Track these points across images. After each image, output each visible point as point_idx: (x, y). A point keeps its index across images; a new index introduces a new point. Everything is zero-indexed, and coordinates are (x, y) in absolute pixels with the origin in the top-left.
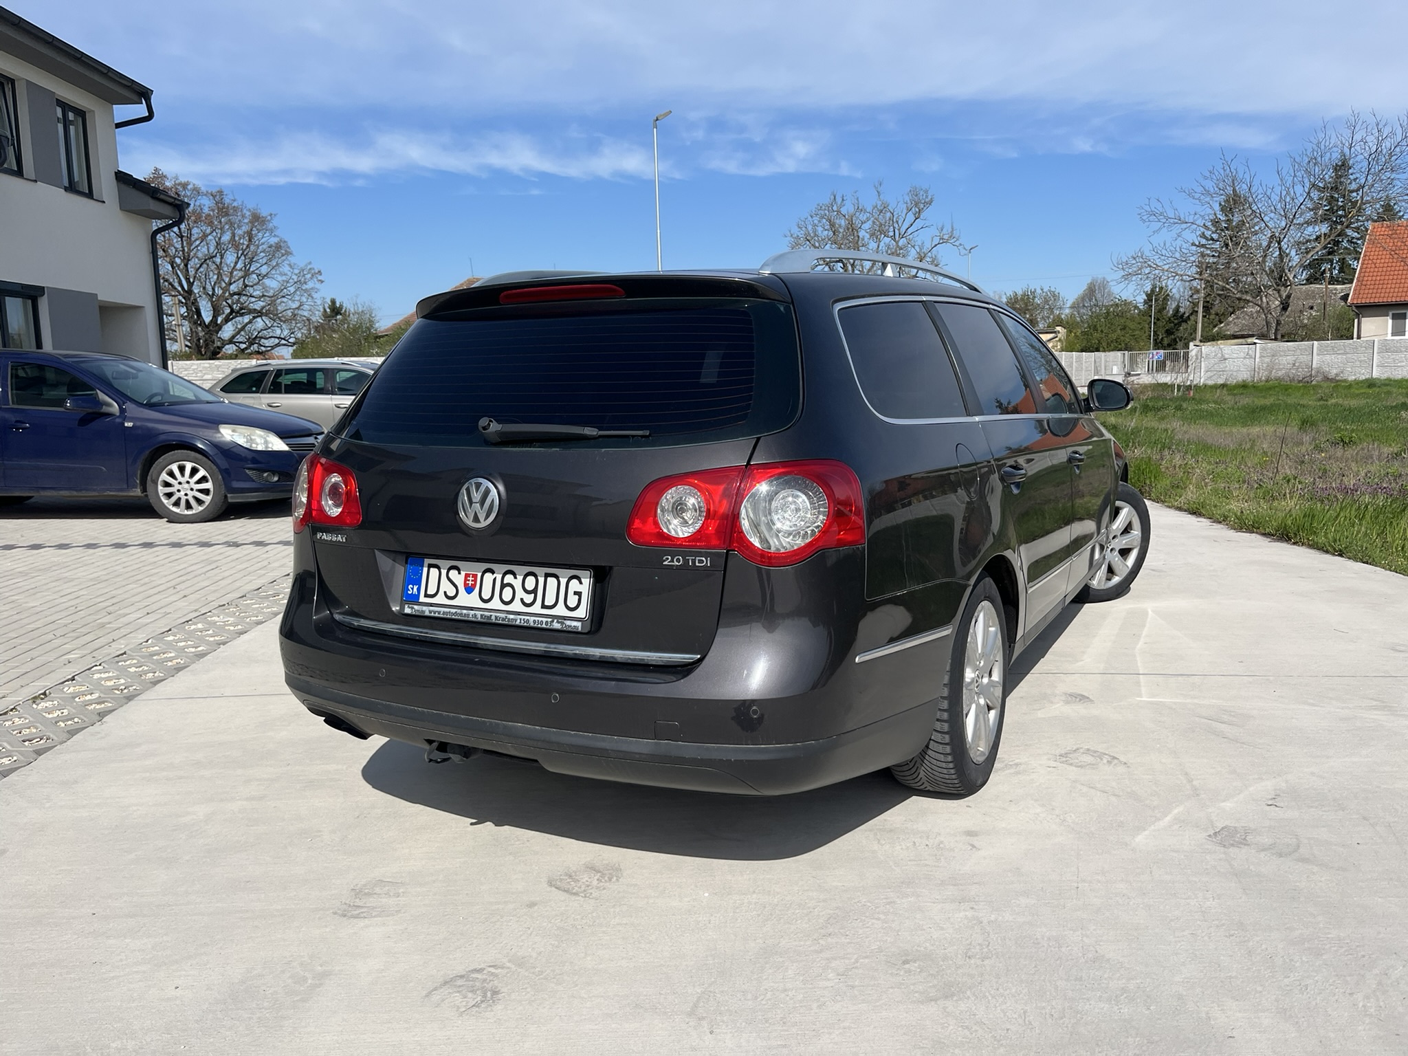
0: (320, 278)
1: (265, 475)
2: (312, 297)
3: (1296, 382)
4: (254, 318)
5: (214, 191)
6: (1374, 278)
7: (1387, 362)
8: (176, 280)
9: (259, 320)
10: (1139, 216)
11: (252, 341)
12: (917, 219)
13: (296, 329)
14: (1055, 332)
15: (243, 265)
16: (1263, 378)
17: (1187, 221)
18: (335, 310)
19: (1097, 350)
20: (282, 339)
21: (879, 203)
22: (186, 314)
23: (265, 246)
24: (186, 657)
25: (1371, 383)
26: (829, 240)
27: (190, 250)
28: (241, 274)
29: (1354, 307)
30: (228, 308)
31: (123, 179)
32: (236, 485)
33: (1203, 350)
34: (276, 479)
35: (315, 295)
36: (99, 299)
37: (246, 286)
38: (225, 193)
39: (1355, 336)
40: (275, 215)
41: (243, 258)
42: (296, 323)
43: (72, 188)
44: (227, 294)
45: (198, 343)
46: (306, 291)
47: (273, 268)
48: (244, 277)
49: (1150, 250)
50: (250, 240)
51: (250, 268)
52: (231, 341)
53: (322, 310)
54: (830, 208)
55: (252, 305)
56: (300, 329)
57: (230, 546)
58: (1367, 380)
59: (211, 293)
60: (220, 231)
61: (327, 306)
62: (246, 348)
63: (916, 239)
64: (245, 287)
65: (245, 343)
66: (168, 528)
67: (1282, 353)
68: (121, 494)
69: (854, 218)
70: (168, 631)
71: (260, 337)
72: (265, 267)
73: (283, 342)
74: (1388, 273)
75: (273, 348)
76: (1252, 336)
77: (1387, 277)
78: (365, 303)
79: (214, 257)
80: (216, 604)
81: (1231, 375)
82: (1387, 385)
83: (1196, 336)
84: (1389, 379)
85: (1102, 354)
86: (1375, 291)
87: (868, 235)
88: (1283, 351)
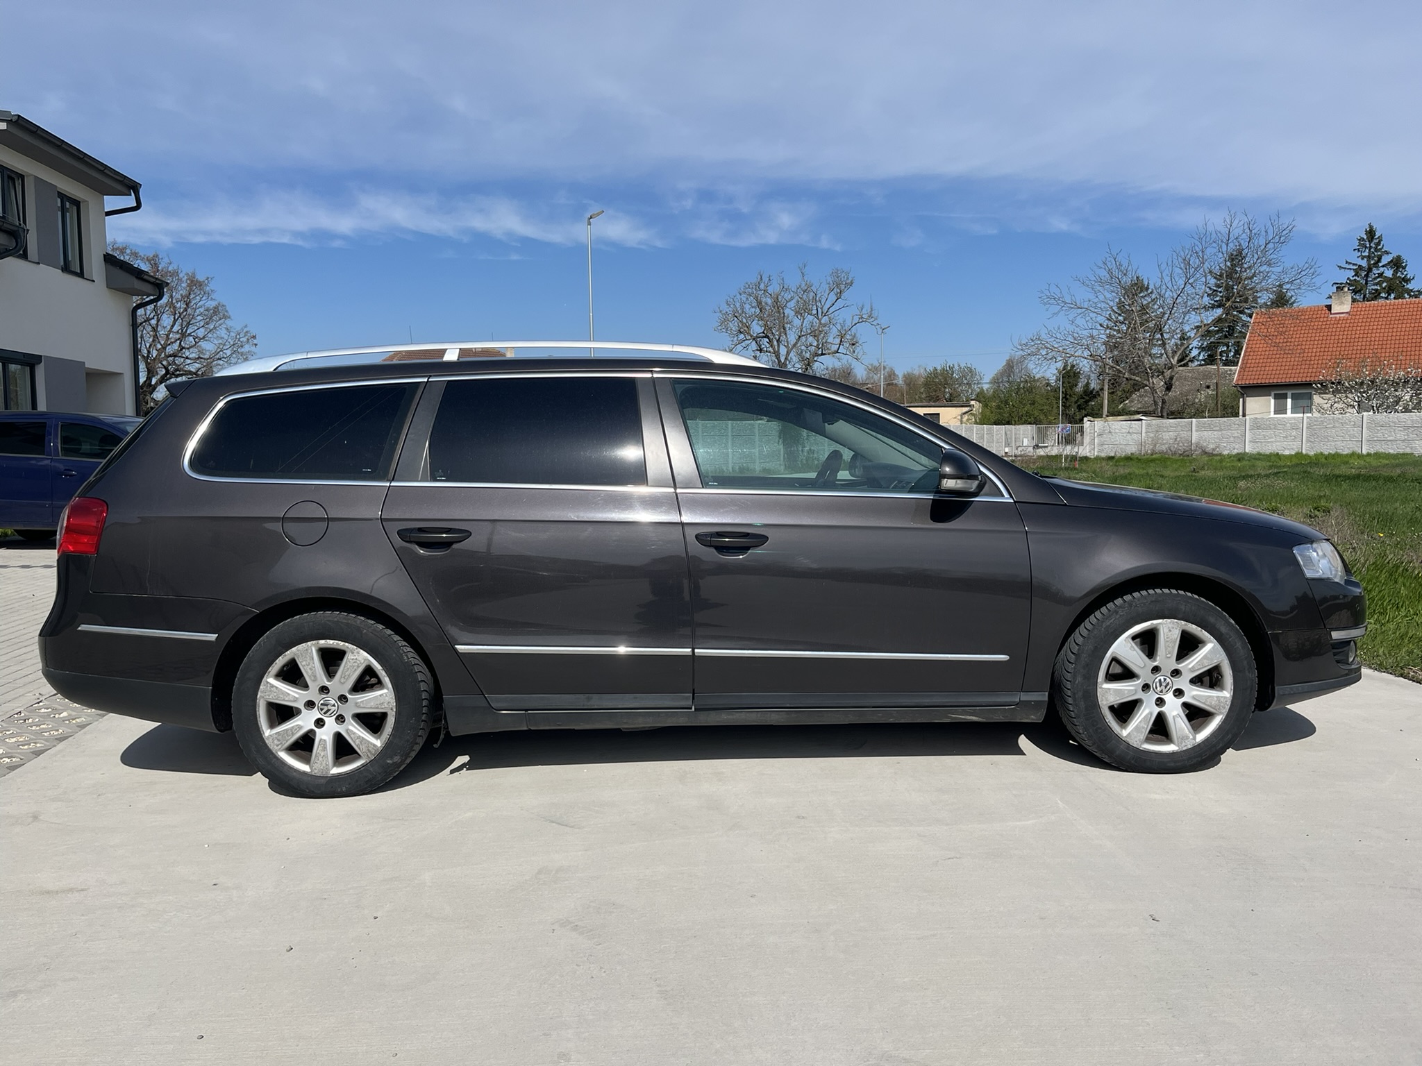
3: (1178, 455)
5: (150, 252)
6: (1257, 361)
12: (838, 299)
14: (970, 406)
15: (180, 328)
16: (1149, 452)
19: (1009, 423)
21: (803, 284)
23: (202, 310)
25: (1241, 457)
26: (756, 316)
28: (176, 336)
29: (1239, 389)
30: (163, 369)
31: (110, 260)
33: (1096, 425)
36: (86, 366)
37: (182, 348)
38: (160, 257)
39: (1241, 413)
40: (212, 279)
41: (180, 320)
43: (66, 269)
44: (163, 355)
46: (242, 354)
47: (210, 331)
48: (180, 339)
49: (1046, 332)
50: (188, 304)
51: (186, 331)
54: (757, 287)
55: (187, 366)
58: (1238, 454)
59: (146, 355)
63: (837, 318)
64: (181, 350)
67: (1165, 429)
69: (780, 297)
72: (202, 330)
74: (1270, 356)
77: (1269, 360)
81: (1121, 448)
82: (1256, 459)
83: (1102, 412)
84: (1259, 454)
85: (1013, 427)
86: (1258, 373)
87: (793, 313)
88: (1165, 427)
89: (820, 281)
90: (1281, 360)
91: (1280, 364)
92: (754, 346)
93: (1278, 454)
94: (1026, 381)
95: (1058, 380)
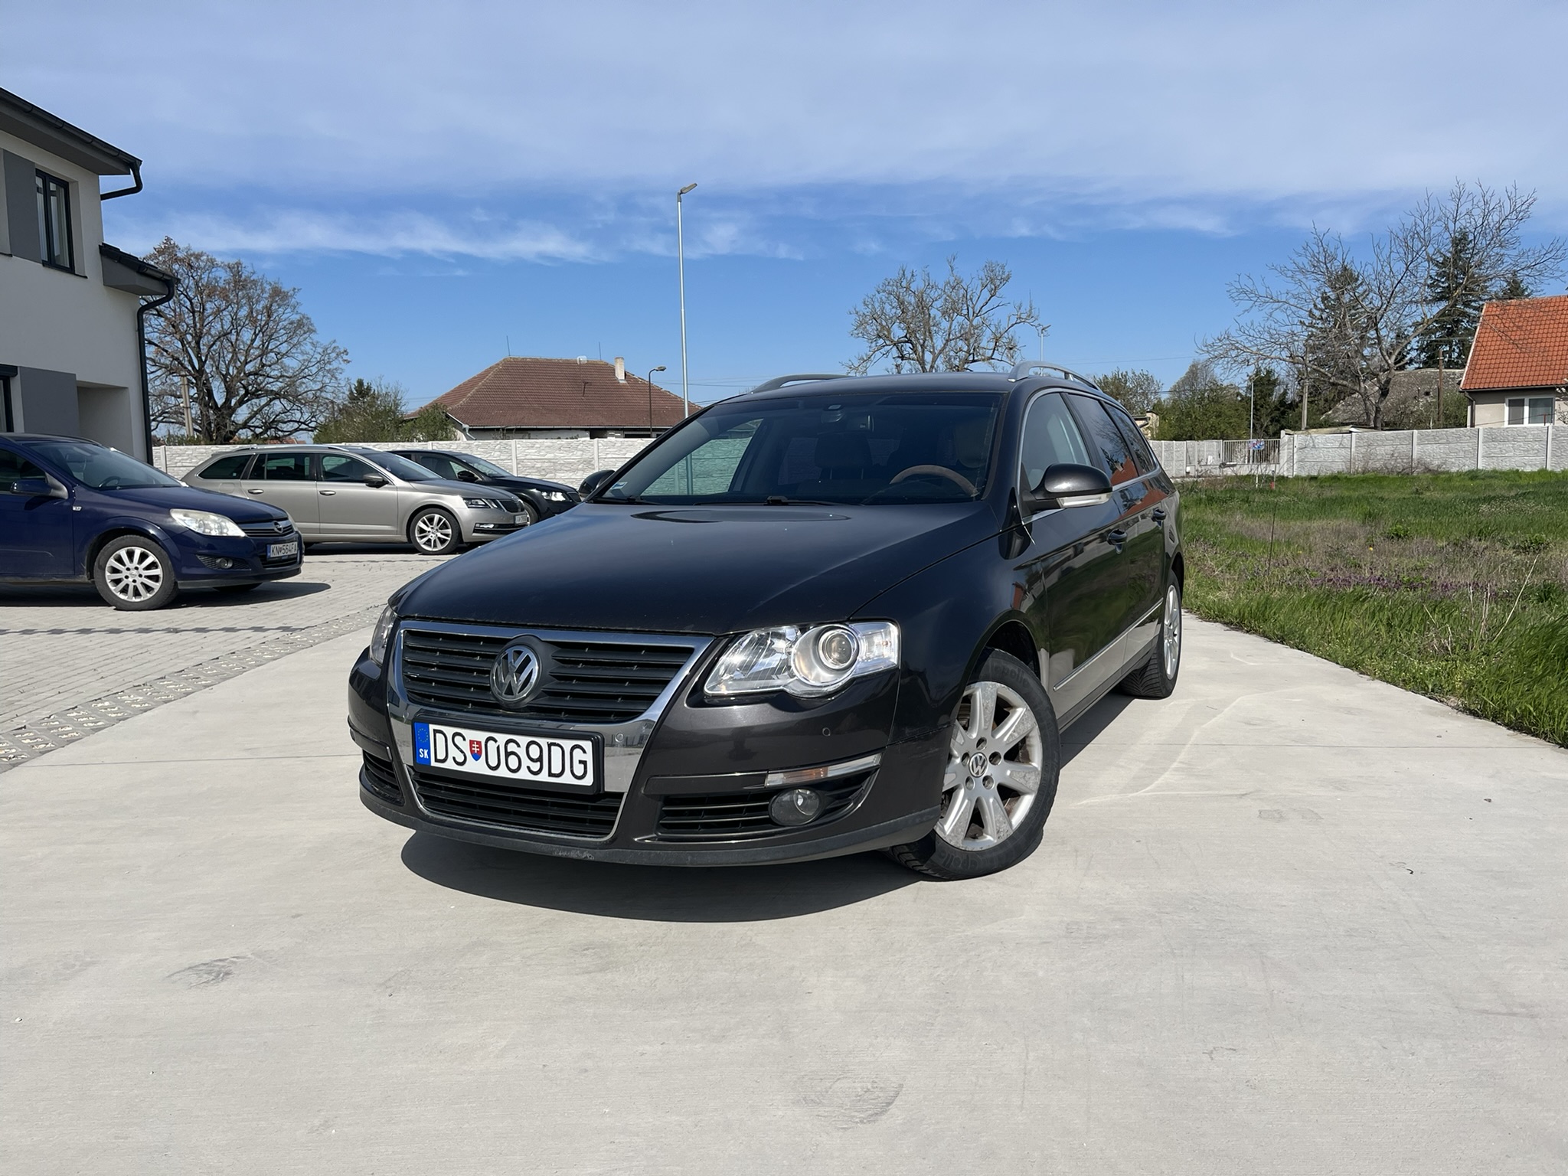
0: (345, 357)
1: (218, 561)
2: (336, 378)
3: (1396, 473)
4: (271, 400)
5: (233, 261)
6: (1489, 362)
7: (1492, 453)
8: (186, 359)
9: (277, 402)
10: (1229, 294)
11: (268, 426)
12: (992, 296)
13: (318, 412)
14: (1145, 419)
15: (261, 343)
16: (1360, 470)
17: (1280, 300)
18: (362, 391)
19: (1191, 438)
20: (302, 423)
21: (952, 279)
22: (196, 395)
23: (285, 323)
24: (82, 731)
25: (1473, 475)
26: (897, 318)
27: (202, 326)
28: (257, 352)
29: (1467, 394)
30: (242, 389)
31: (108, 252)
32: (185, 570)
33: (1295, 439)
34: (230, 565)
35: (339, 376)
36: (77, 379)
37: (264, 365)
38: (243, 266)
39: (1469, 424)
40: (298, 290)
41: (261, 335)
42: (318, 407)
43: (51, 263)
44: (242, 374)
45: (208, 428)
46: (329, 371)
47: (294, 346)
48: (261, 356)
49: (1237, 330)
50: (269, 316)
51: (268, 346)
52: (245, 425)
53: (348, 393)
54: (899, 284)
55: (269, 386)
56: (322, 412)
57: (170, 632)
58: (1470, 472)
59: (224, 373)
60: (236, 306)
61: (353, 387)
62: (261, 434)
63: (991, 318)
64: (263, 367)
65: (261, 428)
66: (114, 615)
67: (1380, 443)
68: (68, 580)
69: (925, 295)
70: (73, 708)
71: (276, 421)
72: (285, 345)
73: (303, 426)
74: (1504, 356)
75: (292, 432)
76: (1347, 424)
77: (1502, 361)
78: (389, 384)
79: (229, 333)
80: (131, 684)
81: (1325, 466)
82: (1492, 477)
83: (1301, 424)
84: (1495, 471)
85: (1195, 443)
86: (1489, 375)
87: (940, 314)
88: (1381, 440)
89: (971, 274)
90: (1517, 360)
91: (1515, 365)
92: (895, 352)
93: (1518, 470)
94: (1212, 390)
95: (1249, 388)
